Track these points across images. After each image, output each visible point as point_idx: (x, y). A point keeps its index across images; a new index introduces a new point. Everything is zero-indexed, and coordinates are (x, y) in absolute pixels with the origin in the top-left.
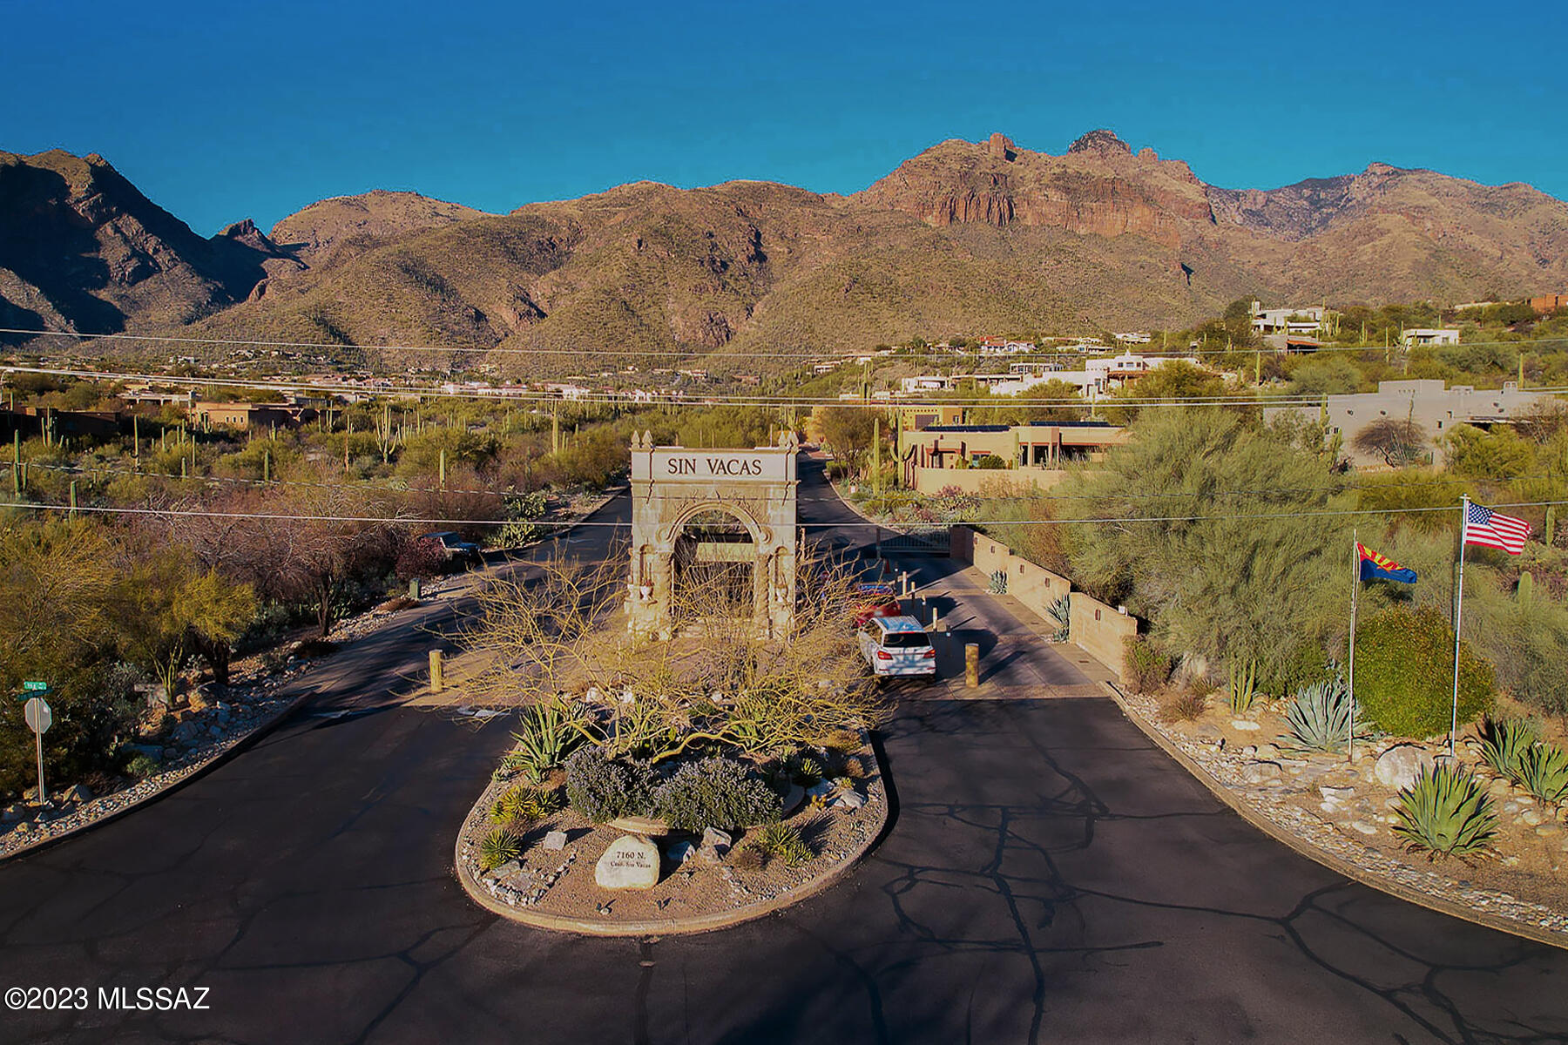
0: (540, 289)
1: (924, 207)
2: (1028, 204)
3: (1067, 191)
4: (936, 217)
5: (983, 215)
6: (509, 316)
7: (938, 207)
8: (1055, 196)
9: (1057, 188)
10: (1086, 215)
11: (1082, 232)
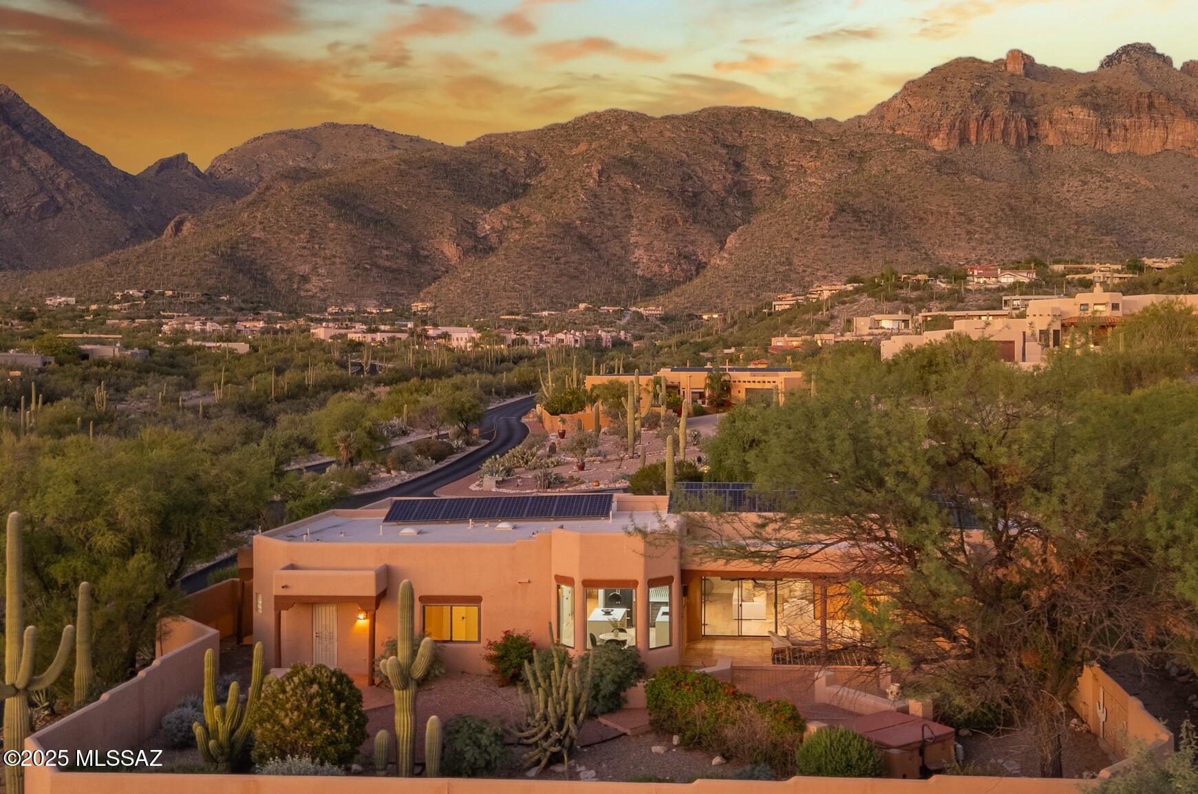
0: (488, 223)
1: (931, 130)
2: (1051, 123)
3: (1096, 107)
4: (943, 139)
5: (998, 135)
6: (450, 250)
7: (945, 130)
8: (1081, 113)
9: (1084, 105)
10: (1119, 132)
11: (1114, 151)
